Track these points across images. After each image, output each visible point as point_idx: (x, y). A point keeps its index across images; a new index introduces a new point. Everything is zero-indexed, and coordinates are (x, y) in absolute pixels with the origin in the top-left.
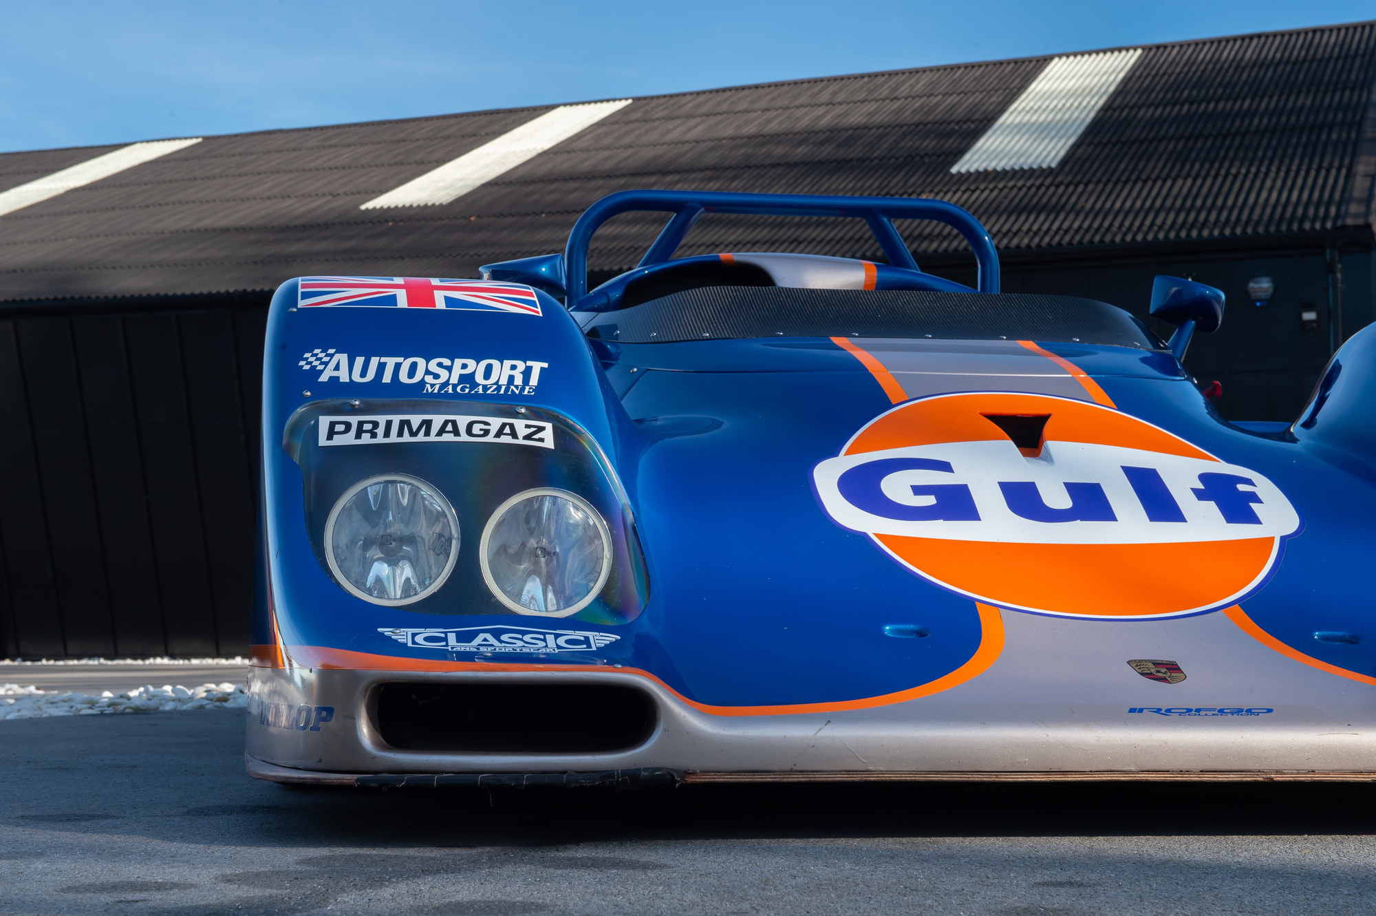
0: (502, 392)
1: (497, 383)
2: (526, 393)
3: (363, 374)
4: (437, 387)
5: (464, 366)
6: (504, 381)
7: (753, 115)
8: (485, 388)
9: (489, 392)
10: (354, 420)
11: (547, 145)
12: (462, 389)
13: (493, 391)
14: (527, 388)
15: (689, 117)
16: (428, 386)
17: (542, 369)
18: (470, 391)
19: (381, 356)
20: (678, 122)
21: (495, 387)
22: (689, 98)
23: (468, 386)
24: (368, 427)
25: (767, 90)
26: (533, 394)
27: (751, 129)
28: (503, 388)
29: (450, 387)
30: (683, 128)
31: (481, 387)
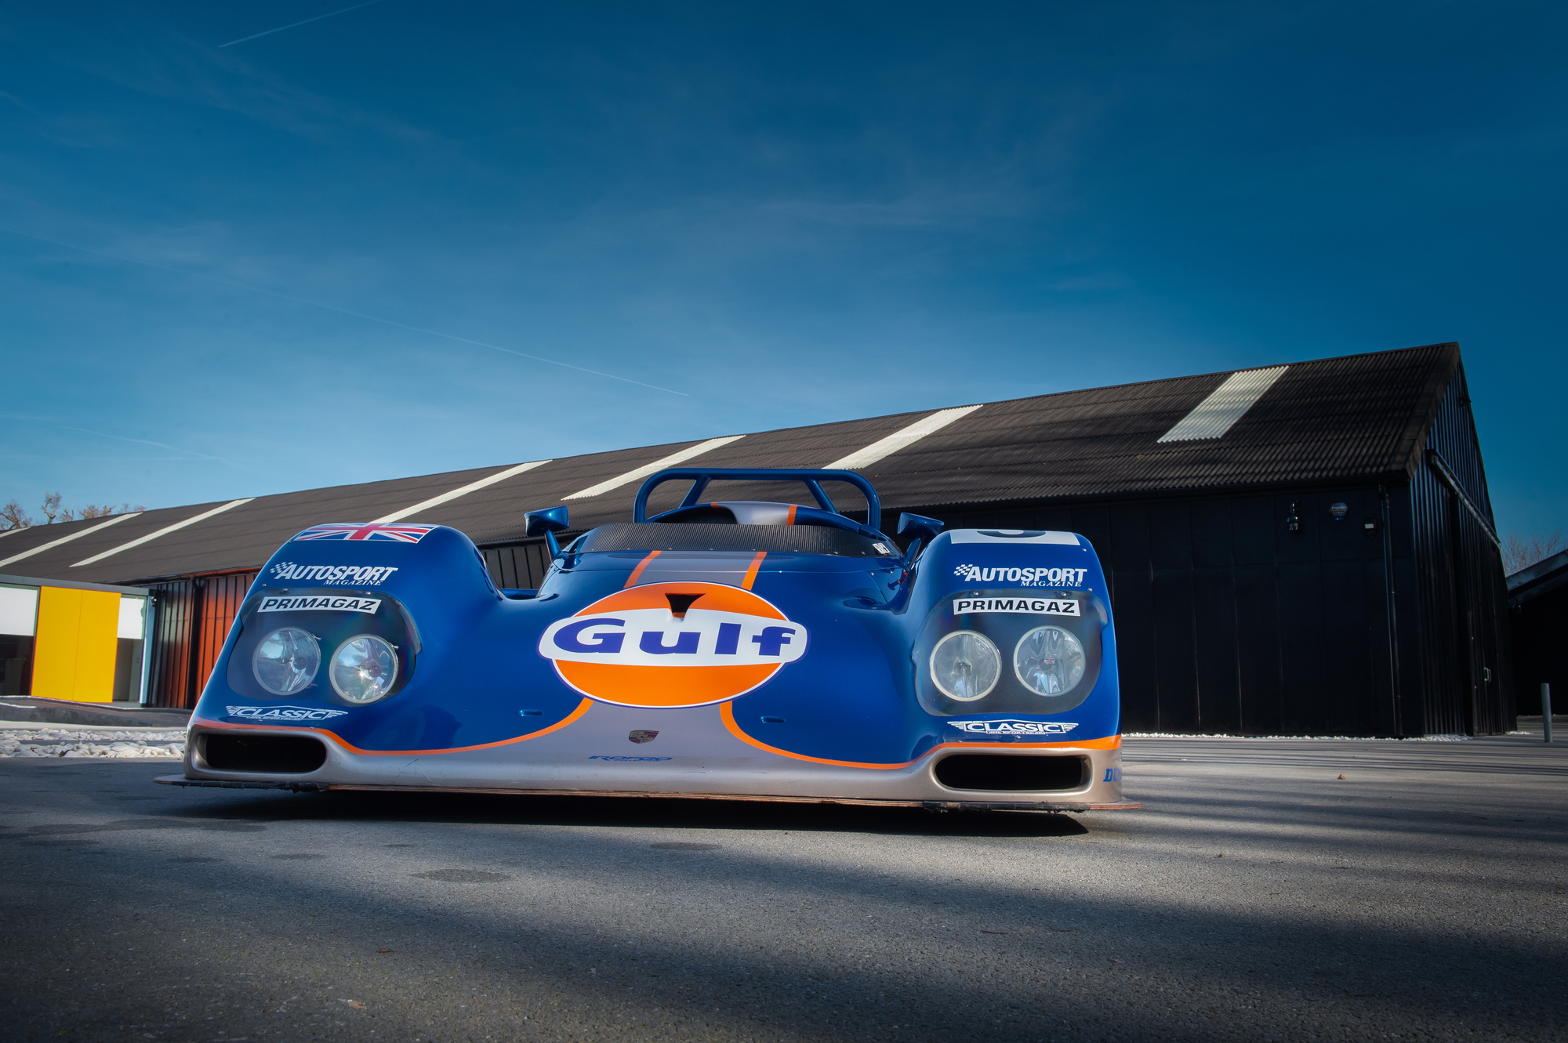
7: (1050, 411)
11: (928, 433)
15: (1013, 413)
20: (1006, 416)
22: (1015, 403)
25: (1061, 397)
27: (1046, 420)
30: (1008, 420)
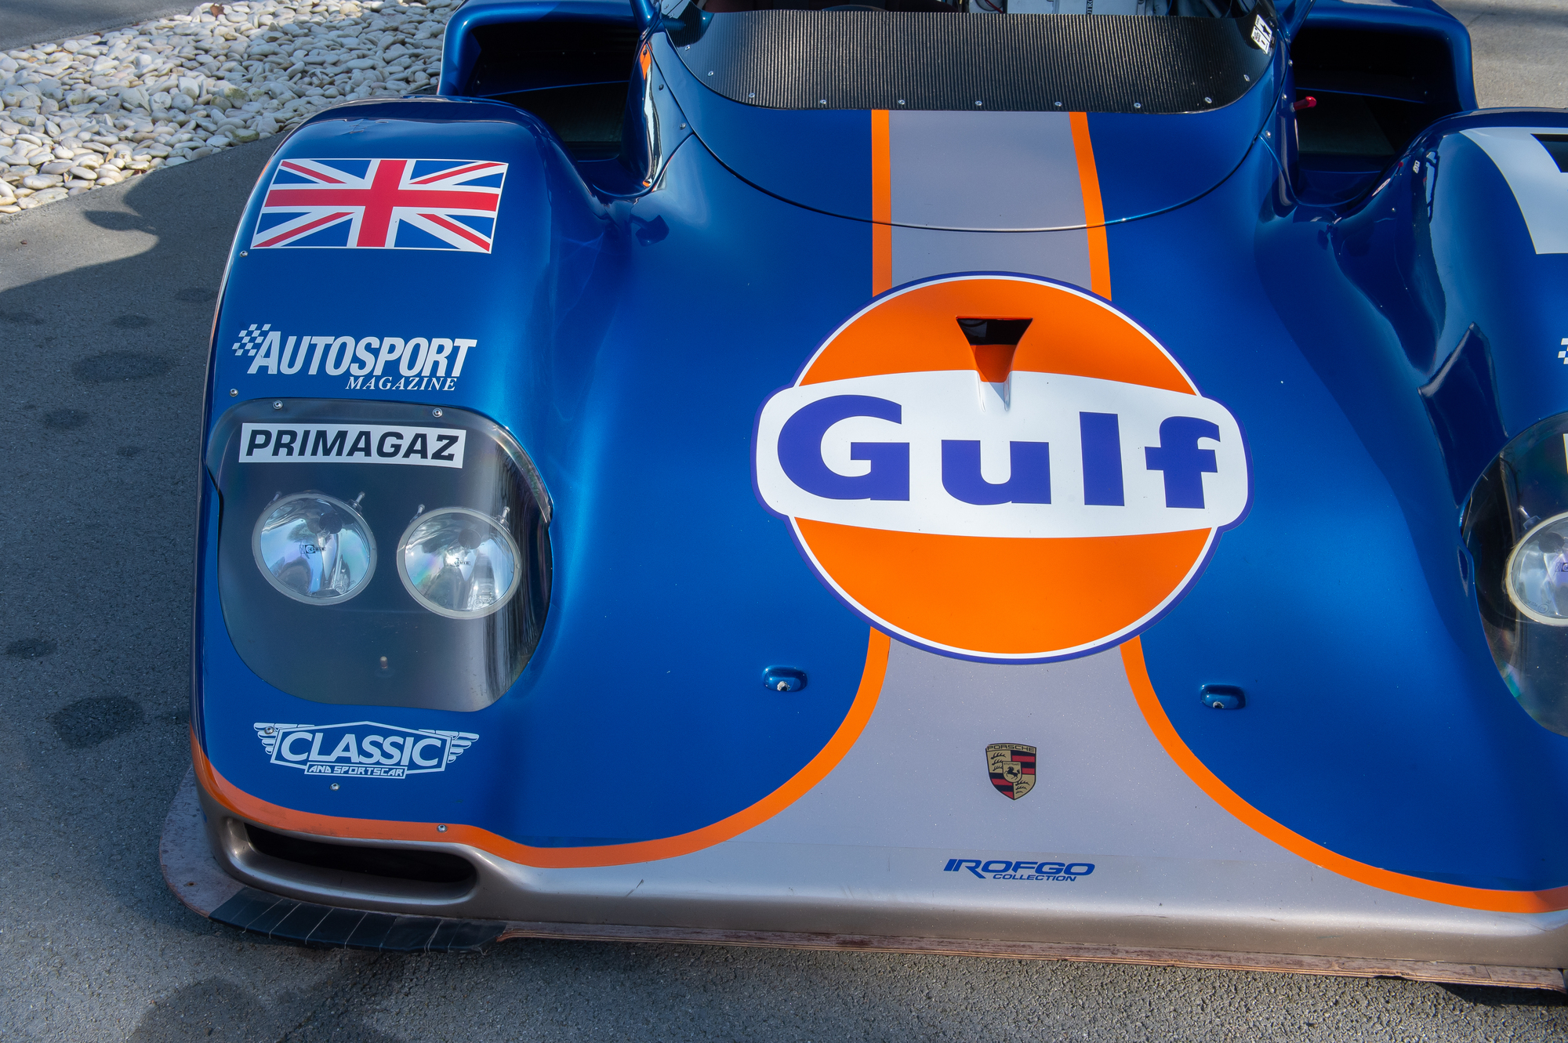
0: (422, 388)
1: (419, 375)
2: (446, 388)
3: (291, 365)
4: (361, 379)
5: (392, 349)
6: (426, 372)
8: (408, 381)
9: (409, 388)
10: (274, 428)
12: (384, 385)
13: (414, 387)
14: (449, 380)
16: (352, 379)
17: (470, 349)
18: (392, 387)
19: (312, 335)
21: (417, 379)
23: (391, 378)
24: (286, 439)
26: (453, 389)
28: (426, 379)
29: (373, 380)
31: (403, 380)
